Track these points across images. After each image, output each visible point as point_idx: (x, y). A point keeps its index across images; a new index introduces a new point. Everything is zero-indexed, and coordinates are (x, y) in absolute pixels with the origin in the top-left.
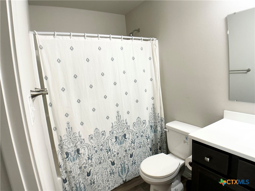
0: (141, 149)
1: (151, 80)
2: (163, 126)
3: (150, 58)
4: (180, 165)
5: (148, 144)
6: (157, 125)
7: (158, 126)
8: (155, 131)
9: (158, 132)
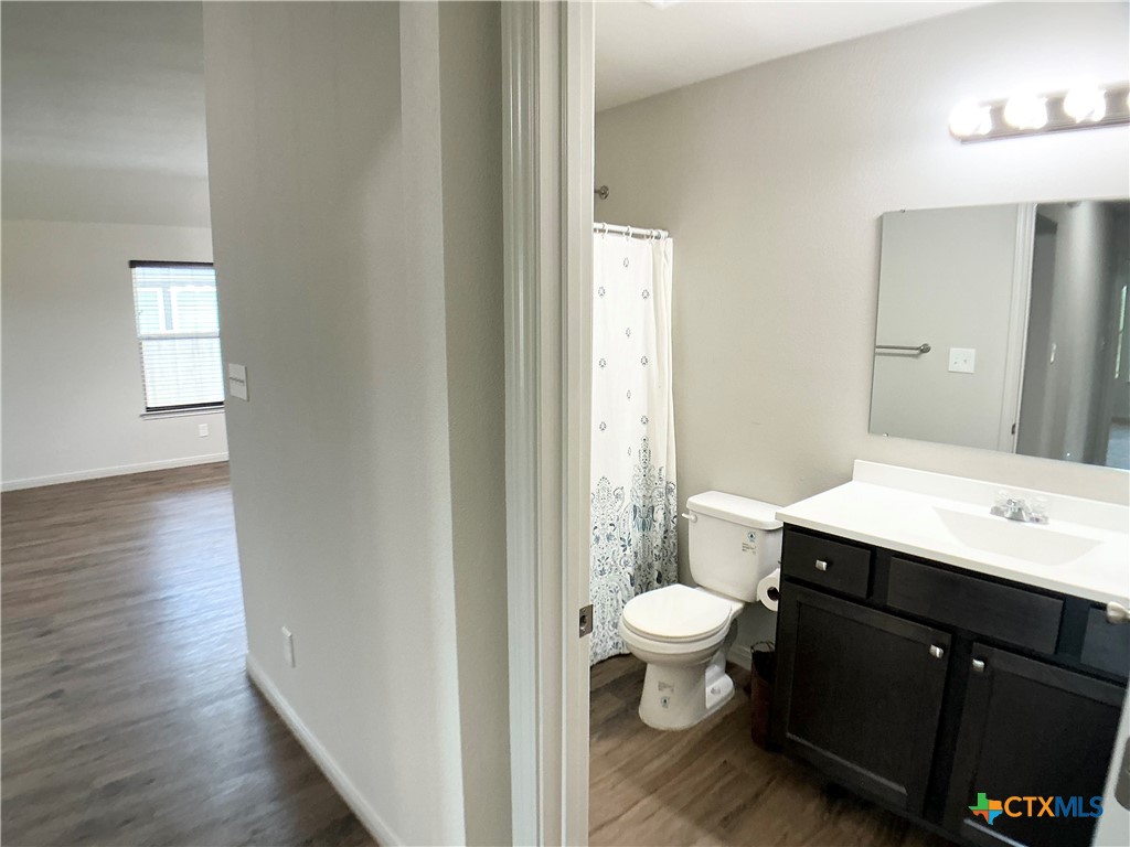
0: (603, 580)
1: (644, 361)
2: (671, 507)
3: (645, 294)
4: (733, 612)
5: (626, 564)
6: (655, 504)
7: (656, 509)
8: (645, 526)
9: (657, 525)
